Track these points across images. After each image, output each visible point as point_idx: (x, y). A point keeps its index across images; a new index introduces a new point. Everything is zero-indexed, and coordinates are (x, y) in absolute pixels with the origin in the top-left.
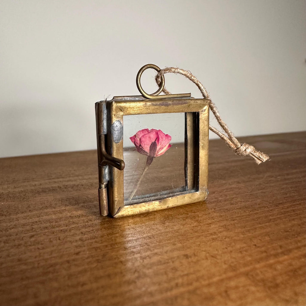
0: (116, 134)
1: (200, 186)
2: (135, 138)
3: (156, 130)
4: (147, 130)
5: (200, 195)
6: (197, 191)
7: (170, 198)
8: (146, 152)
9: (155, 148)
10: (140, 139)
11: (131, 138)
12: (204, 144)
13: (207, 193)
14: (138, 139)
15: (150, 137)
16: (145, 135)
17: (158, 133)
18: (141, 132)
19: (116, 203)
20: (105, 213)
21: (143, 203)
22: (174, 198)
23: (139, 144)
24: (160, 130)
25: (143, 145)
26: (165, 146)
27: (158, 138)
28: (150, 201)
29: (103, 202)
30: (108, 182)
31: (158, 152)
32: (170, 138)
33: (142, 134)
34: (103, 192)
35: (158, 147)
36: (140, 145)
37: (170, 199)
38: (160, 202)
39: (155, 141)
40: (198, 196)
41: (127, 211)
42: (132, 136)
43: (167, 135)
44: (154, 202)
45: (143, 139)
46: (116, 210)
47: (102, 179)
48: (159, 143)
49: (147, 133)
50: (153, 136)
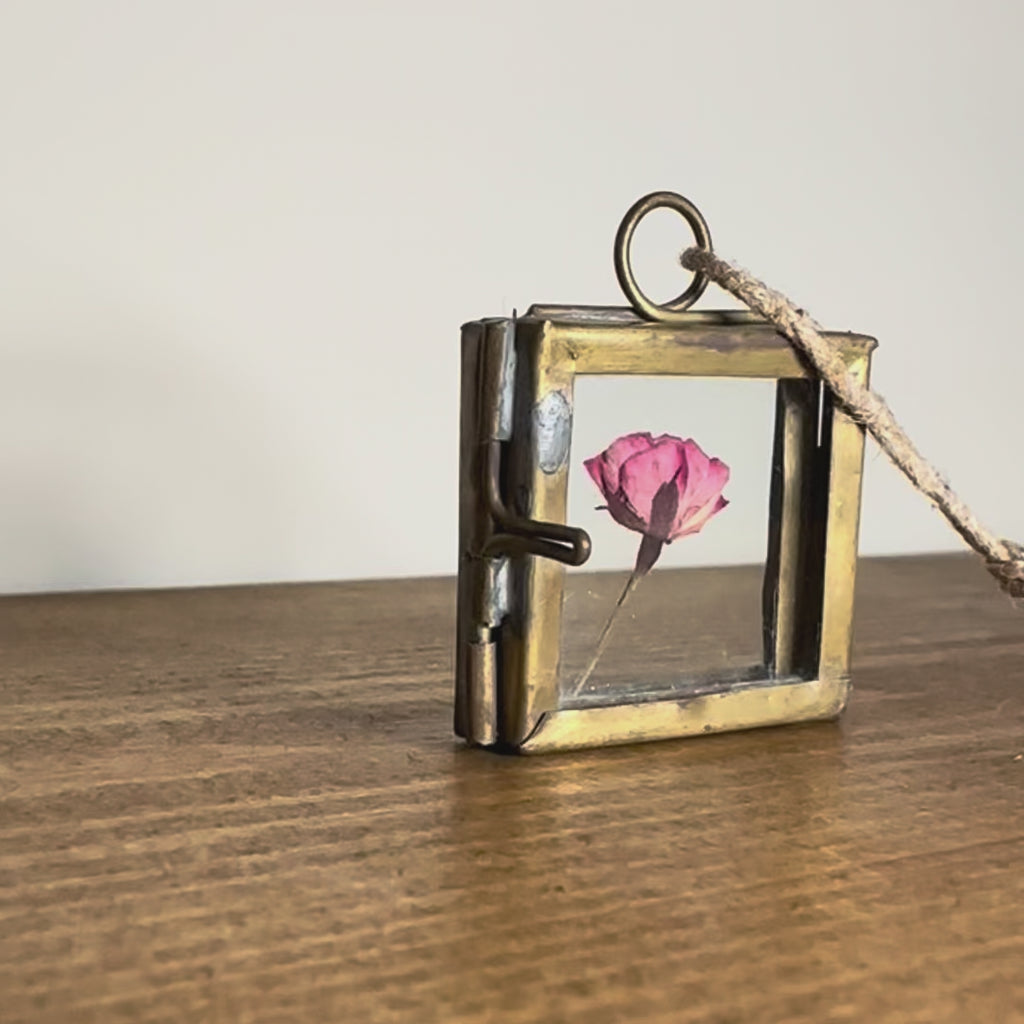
0: (545, 442)
1: (823, 663)
2: (605, 465)
3: (679, 439)
4: (647, 436)
5: (822, 693)
6: (811, 679)
7: (718, 696)
8: (641, 520)
9: (670, 507)
10: (622, 469)
11: (588, 464)
12: (844, 503)
13: (845, 690)
14: (615, 469)
15: (656, 464)
16: (640, 453)
17: (684, 450)
18: (627, 444)
19: (531, 696)
20: (488, 737)
21: (623, 707)
22: (730, 697)
23: (617, 486)
24: (690, 441)
25: (629, 493)
26: (708, 501)
27: (682, 471)
28: (645, 701)
29: (483, 692)
30: (505, 619)
31: (680, 524)
32: (725, 473)
33: (632, 451)
34: (483, 655)
35: (683, 504)
36: (621, 491)
37: (714, 700)
38: (683, 706)
39: (675, 477)
40: (813, 697)
41: (566, 728)
42: (593, 456)
43: (714, 461)
44: (660, 705)
45: (631, 470)
46: (531, 725)
47: (484, 604)
48: (688, 490)
49: (644, 446)
50: (668, 461)
